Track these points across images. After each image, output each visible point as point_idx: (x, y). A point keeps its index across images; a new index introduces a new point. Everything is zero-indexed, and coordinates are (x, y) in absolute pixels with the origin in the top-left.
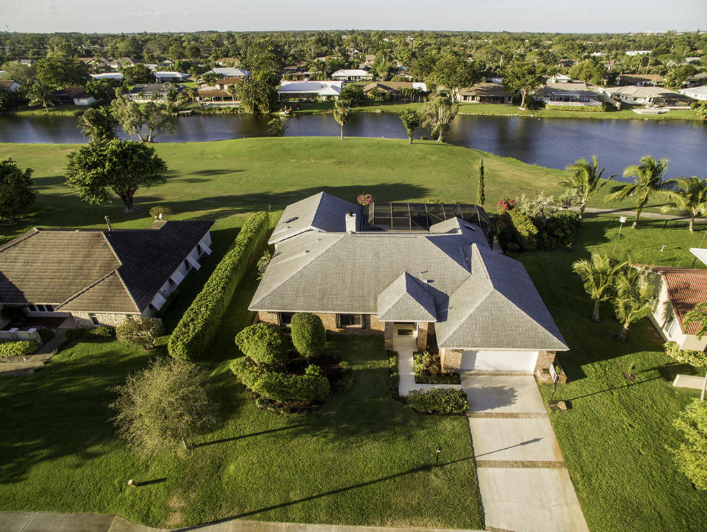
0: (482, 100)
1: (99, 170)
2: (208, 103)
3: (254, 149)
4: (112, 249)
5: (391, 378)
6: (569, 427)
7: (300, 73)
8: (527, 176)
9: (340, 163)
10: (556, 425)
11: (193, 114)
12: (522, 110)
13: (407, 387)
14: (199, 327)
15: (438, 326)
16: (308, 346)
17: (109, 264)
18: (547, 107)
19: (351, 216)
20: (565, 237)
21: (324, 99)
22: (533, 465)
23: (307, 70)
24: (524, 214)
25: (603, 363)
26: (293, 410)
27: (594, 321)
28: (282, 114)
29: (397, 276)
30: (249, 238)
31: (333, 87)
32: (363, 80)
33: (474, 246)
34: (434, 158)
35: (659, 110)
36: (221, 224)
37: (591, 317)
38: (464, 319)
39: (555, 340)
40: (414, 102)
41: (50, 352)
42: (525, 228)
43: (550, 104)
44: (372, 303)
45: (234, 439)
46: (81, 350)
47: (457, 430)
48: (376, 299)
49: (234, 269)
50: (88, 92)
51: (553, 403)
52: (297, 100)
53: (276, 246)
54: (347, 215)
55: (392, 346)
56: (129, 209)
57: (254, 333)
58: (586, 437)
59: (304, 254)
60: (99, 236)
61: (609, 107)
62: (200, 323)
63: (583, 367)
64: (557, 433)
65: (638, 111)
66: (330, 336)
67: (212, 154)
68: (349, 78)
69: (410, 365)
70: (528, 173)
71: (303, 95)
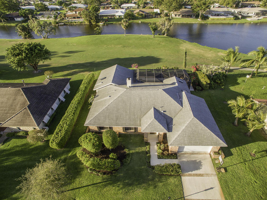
0: (183, 16)
1: (20, 57)
2: (70, 20)
3: (89, 41)
4: (25, 96)
5: (147, 155)
6: (226, 182)
7: (108, 6)
8: (202, 51)
9: (124, 47)
10: (220, 180)
11: (65, 25)
12: (199, 20)
13: (155, 162)
14: (63, 135)
15: (168, 134)
16: (110, 145)
17: (24, 103)
18: (210, 19)
19: (129, 79)
20: (221, 83)
21: (118, 17)
23: (111, 4)
24: (204, 73)
25: (240, 147)
26: (104, 173)
27: (235, 125)
28: (101, 24)
29: (150, 109)
30: (85, 87)
31: (121, 12)
32: (134, 8)
33: (184, 93)
34: (163, 44)
35: (258, 18)
36: (74, 78)
37: (233, 123)
38: (180, 132)
40: (155, 18)
42: (204, 80)
43: (211, 17)
44: (139, 122)
45: (79, 188)
46: (14, 143)
47: (176, 183)
48: (140, 121)
49: (79, 103)
50: (20, 15)
51: (219, 168)
52: (106, 18)
53: (97, 91)
54: (127, 79)
55: (147, 140)
56: (36, 71)
57: (87, 138)
58: (234, 187)
59: (108, 97)
60: (19, 90)
61: (236, 18)
62: (63, 132)
63: (231, 150)
64: (221, 185)
65: (248, 19)
66: (120, 135)
67: (72, 43)
68: (128, 7)
69: (155, 150)
70: (203, 50)
71: (109, 15)
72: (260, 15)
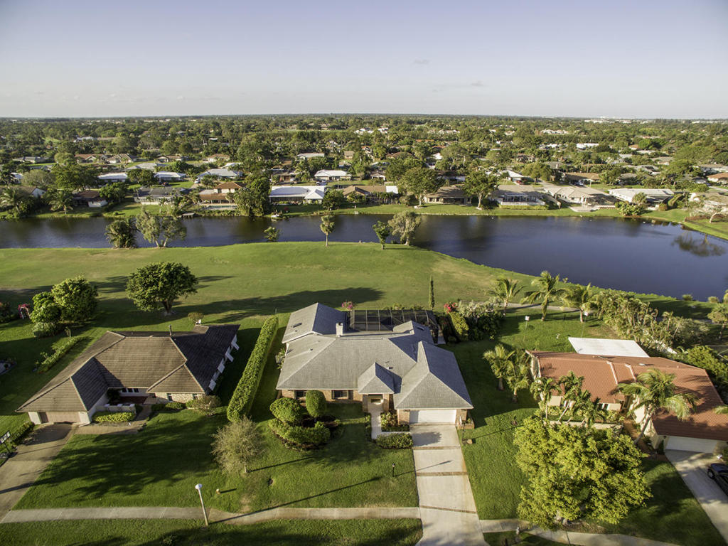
0: (445, 201)
2: (208, 205)
3: (255, 255)
4: (179, 349)
5: (367, 429)
6: (472, 453)
7: (286, 174)
8: (474, 276)
9: (326, 268)
10: (465, 453)
11: (195, 216)
12: (479, 210)
13: (377, 434)
14: (245, 402)
15: (395, 396)
16: (316, 410)
17: (178, 361)
18: (500, 207)
19: (340, 325)
20: (490, 331)
21: (309, 202)
22: (449, 474)
23: (293, 170)
24: (461, 315)
25: (500, 416)
26: (308, 449)
27: (500, 390)
28: (274, 216)
29: (369, 366)
30: (268, 339)
31: (317, 191)
32: (343, 180)
33: (420, 344)
34: (401, 262)
35: (591, 208)
36: (246, 323)
37: (498, 387)
38: (410, 392)
39: (466, 402)
40: (387, 204)
41: (144, 419)
42: (460, 326)
43: (502, 204)
44: (354, 383)
45: (274, 466)
47: (406, 457)
48: (357, 381)
49: (261, 362)
50: (101, 196)
51: (464, 440)
52: (285, 203)
53: (288, 345)
54: (337, 324)
55: (367, 410)
56: (168, 312)
57: (282, 404)
58: (481, 459)
59: (309, 351)
60: (168, 340)
61: (552, 206)
62: (245, 398)
63: (486, 419)
64: (465, 457)
65: (575, 209)
66: (329, 405)
67: (220, 260)
68: (330, 178)
69: (379, 421)
70: (476, 274)
71: (291, 198)
72: (594, 203)
